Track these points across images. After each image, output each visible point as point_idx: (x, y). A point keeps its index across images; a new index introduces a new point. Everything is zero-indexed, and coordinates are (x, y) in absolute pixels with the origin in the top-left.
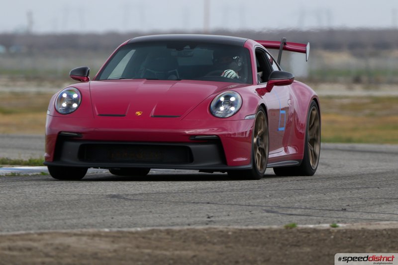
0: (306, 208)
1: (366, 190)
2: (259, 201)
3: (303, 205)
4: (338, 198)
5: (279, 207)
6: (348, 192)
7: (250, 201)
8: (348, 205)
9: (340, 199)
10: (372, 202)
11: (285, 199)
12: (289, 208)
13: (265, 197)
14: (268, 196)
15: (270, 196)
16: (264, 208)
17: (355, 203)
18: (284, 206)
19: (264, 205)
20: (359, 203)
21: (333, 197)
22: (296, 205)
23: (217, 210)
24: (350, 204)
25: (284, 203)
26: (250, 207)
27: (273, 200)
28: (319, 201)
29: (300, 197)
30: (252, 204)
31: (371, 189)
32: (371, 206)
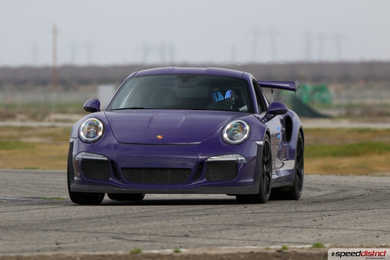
0: (150, 234)
1: (207, 217)
2: (105, 228)
3: (148, 231)
4: (181, 224)
5: (125, 234)
6: (190, 219)
7: (97, 229)
8: (191, 232)
9: (182, 225)
10: (213, 228)
11: (130, 226)
12: (134, 234)
13: (112, 224)
14: (114, 223)
15: (116, 223)
16: (111, 235)
17: (197, 229)
18: (129, 232)
19: (110, 231)
20: (200, 229)
21: (177, 224)
22: (141, 231)
23: (65, 236)
24: (193, 230)
25: (129, 230)
26: (97, 235)
27: (119, 227)
28: (163, 228)
29: (145, 224)
30: (99, 230)
31: (212, 216)
32: (212, 232)
